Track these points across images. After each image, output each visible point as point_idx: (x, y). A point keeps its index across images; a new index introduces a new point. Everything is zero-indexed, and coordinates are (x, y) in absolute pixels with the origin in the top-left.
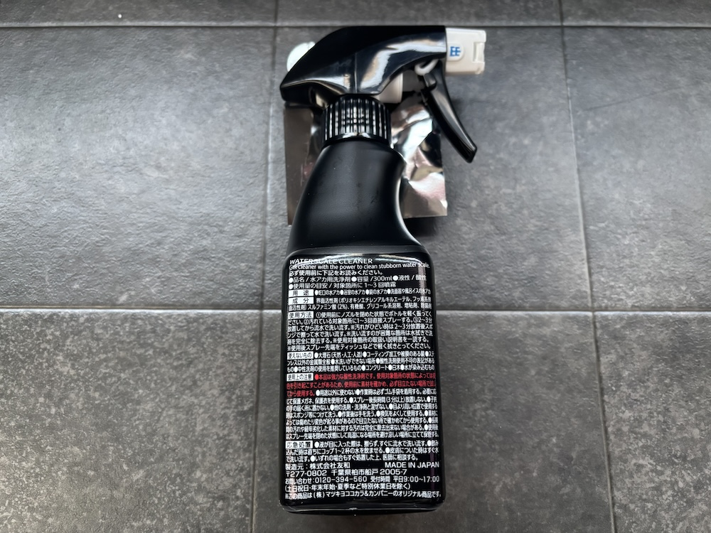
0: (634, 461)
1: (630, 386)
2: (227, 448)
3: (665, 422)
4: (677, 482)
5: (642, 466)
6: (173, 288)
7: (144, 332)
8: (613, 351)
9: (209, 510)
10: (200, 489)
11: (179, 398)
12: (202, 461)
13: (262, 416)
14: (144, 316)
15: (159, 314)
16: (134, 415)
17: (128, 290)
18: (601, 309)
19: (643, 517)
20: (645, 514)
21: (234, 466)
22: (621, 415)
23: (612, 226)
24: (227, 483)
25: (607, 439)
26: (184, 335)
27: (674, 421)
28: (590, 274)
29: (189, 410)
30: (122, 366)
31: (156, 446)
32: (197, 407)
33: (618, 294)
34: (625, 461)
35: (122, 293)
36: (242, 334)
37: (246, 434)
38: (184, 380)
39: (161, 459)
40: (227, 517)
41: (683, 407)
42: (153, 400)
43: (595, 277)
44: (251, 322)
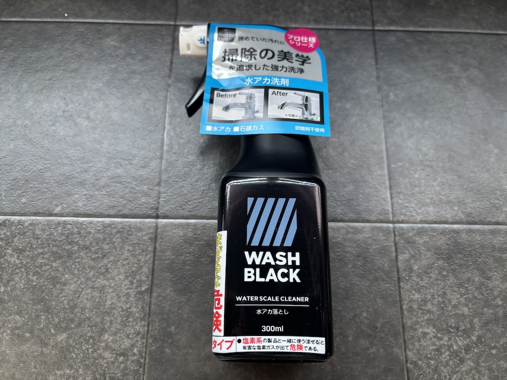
0: (421, 330)
1: (418, 276)
2: (128, 317)
3: (443, 302)
4: (452, 345)
5: (427, 334)
6: (94, 203)
7: (72, 233)
8: (406, 252)
9: (113, 363)
10: (107, 348)
11: (94, 281)
12: (109, 327)
13: (155, 294)
14: (73, 222)
15: (84, 221)
16: (61, 293)
17: (61, 204)
18: (399, 222)
19: (428, 371)
20: (429, 369)
21: (132, 331)
22: (412, 297)
23: (407, 165)
24: (127, 343)
25: (402, 313)
26: (101, 236)
27: (450, 301)
28: (392, 198)
29: (102, 289)
30: (53, 257)
31: (76, 316)
32: (108, 287)
33: (410, 212)
34: (415, 330)
35: (57, 205)
36: (143, 236)
37: (143, 307)
38: (99, 268)
39: (79, 325)
40: (126, 368)
41: (456, 292)
42: (75, 282)
43: (394, 200)
44: (149, 228)
